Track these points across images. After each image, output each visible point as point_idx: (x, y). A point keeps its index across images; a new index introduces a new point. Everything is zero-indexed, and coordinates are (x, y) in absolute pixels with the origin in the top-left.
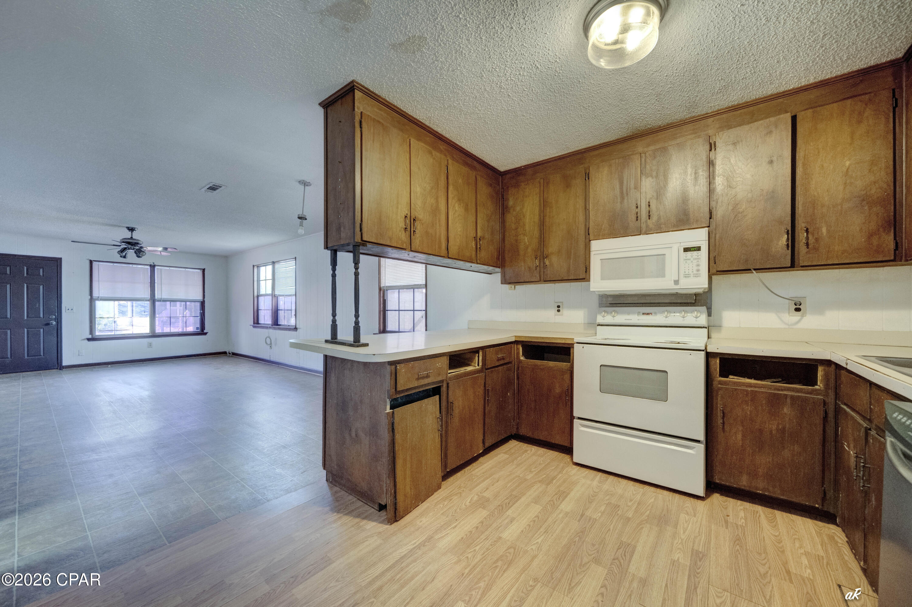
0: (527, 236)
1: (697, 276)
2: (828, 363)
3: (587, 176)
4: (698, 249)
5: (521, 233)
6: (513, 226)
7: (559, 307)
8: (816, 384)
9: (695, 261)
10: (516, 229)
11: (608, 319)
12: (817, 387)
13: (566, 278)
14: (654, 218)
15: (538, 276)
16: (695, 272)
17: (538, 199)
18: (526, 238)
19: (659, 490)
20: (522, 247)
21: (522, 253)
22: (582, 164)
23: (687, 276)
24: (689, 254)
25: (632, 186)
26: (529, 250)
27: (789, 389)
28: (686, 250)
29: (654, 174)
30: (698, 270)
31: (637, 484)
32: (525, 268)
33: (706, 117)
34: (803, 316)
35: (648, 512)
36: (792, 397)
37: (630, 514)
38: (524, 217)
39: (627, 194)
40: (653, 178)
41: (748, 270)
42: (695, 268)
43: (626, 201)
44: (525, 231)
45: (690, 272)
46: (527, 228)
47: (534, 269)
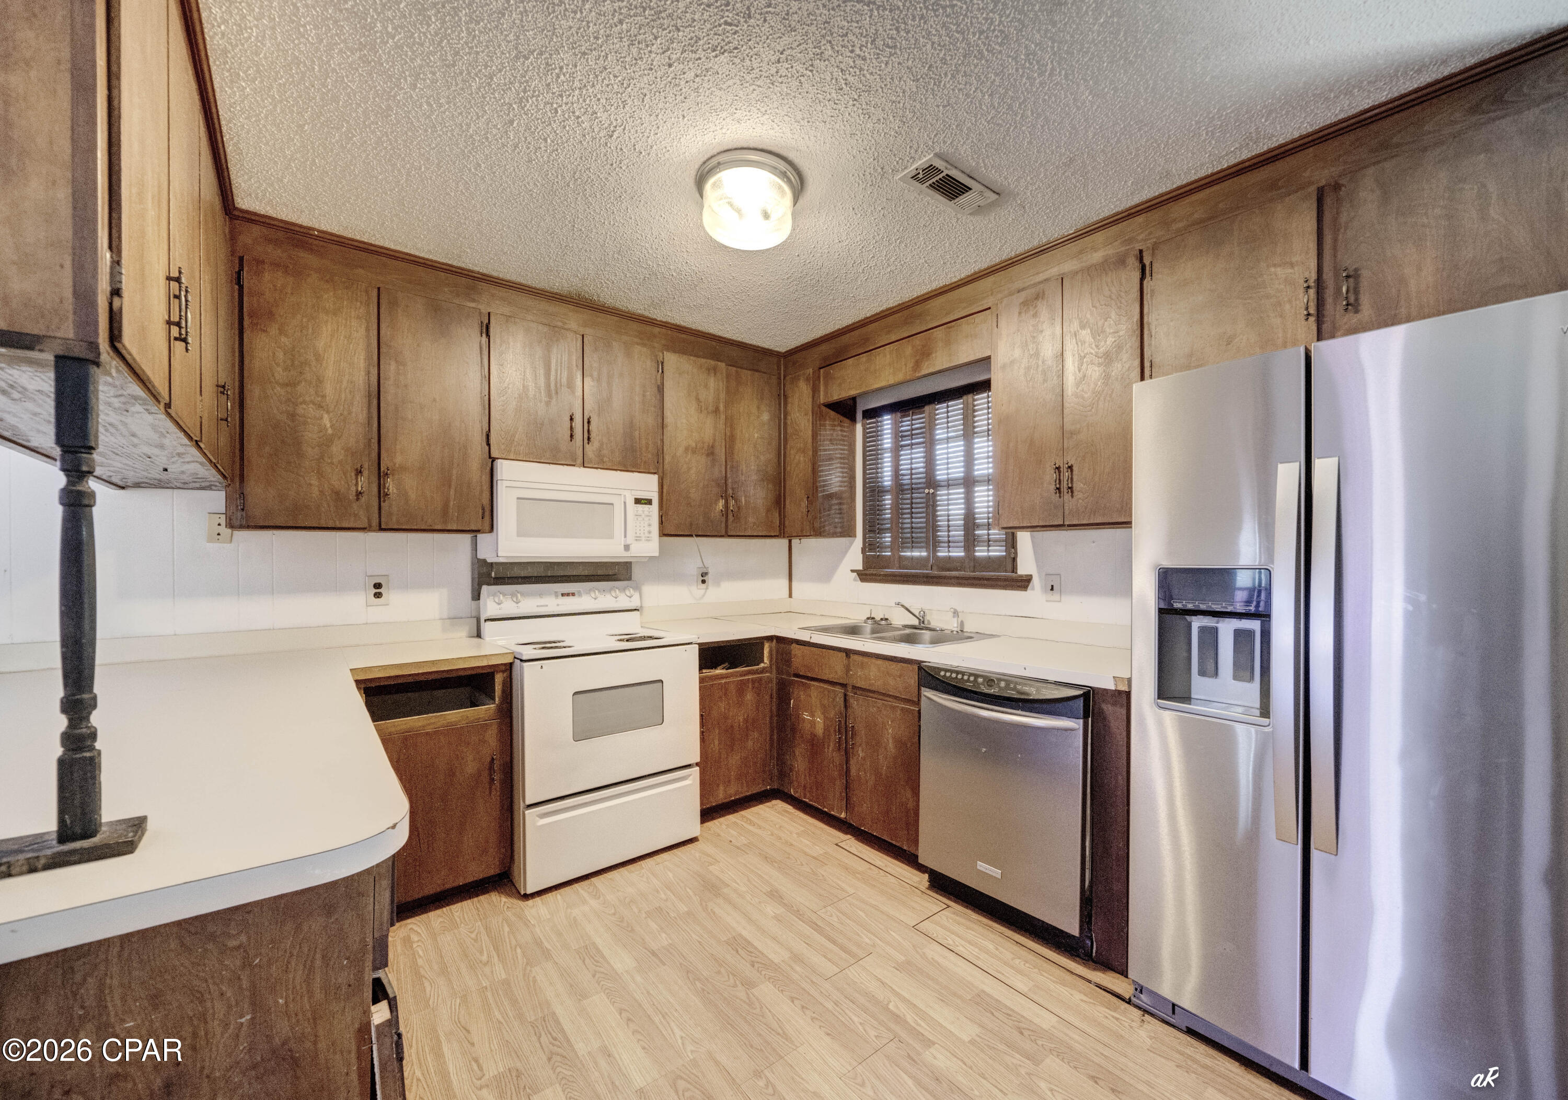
0: (328, 412)
1: (648, 540)
2: (770, 638)
3: (486, 330)
4: (649, 502)
5: (307, 399)
6: (280, 374)
7: (378, 586)
8: (762, 661)
9: (646, 519)
10: (291, 384)
11: (509, 607)
12: (762, 665)
13: (439, 527)
14: (595, 443)
15: (362, 513)
16: (647, 535)
17: (362, 331)
18: (326, 416)
19: (657, 858)
20: (310, 435)
21: (311, 452)
22: (474, 300)
23: (638, 539)
24: (640, 507)
25: (564, 380)
26: (337, 450)
27: (749, 673)
28: (638, 501)
29: (595, 374)
30: (650, 532)
31: (630, 867)
32: (321, 492)
33: (652, 322)
34: (707, 589)
35: (688, 890)
36: (753, 681)
37: (683, 908)
38: (319, 358)
39: (557, 393)
40: (593, 380)
41: (691, 536)
42: (647, 529)
43: (554, 402)
44: (324, 396)
45: (642, 535)
46: (329, 389)
47: (352, 496)
